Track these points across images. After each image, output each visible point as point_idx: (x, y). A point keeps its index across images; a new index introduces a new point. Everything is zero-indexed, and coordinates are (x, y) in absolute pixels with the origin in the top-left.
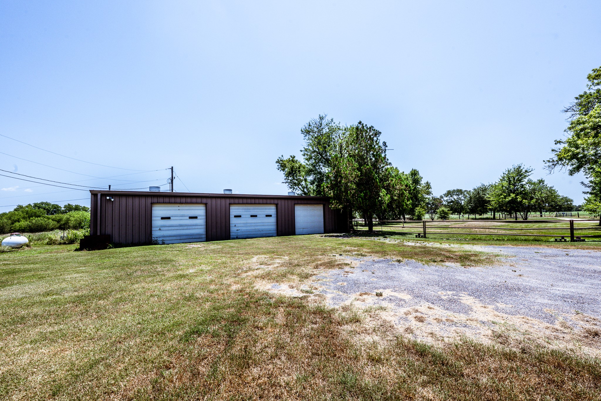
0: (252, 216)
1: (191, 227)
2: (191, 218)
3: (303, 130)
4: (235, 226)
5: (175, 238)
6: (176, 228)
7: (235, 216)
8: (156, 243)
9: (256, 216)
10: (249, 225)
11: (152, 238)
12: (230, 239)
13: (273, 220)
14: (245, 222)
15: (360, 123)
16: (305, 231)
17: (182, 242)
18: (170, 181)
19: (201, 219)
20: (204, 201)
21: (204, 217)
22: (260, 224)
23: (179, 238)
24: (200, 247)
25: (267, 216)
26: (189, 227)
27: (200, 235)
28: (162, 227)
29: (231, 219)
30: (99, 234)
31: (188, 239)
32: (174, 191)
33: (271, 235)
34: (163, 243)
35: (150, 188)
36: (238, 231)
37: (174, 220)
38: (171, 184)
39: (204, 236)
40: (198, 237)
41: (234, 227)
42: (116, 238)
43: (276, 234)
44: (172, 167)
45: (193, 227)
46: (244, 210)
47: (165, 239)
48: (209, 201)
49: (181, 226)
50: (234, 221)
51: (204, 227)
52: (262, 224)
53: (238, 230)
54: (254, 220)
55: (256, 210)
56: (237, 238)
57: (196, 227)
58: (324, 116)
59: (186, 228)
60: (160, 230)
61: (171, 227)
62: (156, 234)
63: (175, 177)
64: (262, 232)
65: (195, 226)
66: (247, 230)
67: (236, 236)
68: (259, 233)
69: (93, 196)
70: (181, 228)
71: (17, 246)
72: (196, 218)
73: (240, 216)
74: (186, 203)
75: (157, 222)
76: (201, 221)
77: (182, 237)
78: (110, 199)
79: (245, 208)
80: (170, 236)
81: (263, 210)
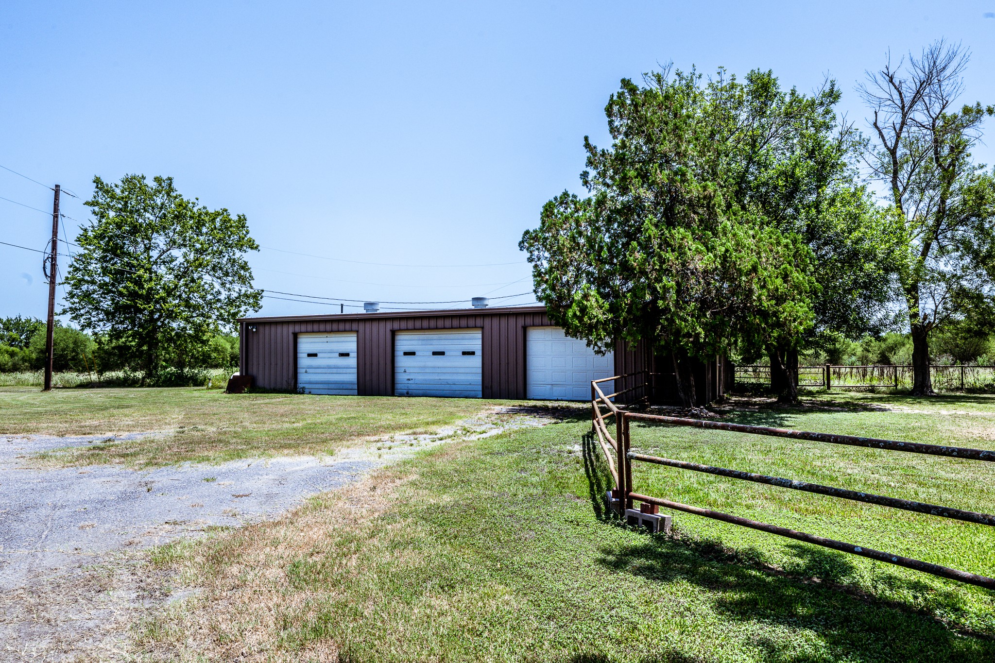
0: (435, 353)
2: (342, 355)
4: (405, 372)
5: (321, 386)
6: (324, 371)
7: (406, 354)
8: (303, 393)
9: (442, 353)
10: (427, 370)
11: (297, 383)
12: (393, 395)
13: (476, 362)
14: (422, 364)
17: (326, 393)
19: (352, 357)
20: (355, 326)
21: (356, 355)
23: (326, 386)
25: (464, 353)
26: (341, 371)
27: (350, 384)
28: (308, 368)
29: (397, 358)
30: (244, 374)
31: (333, 389)
33: (472, 393)
34: (310, 393)
36: (410, 382)
37: (321, 358)
39: (355, 386)
40: (348, 387)
41: (404, 374)
42: (261, 382)
43: (479, 394)
45: (344, 371)
46: (420, 342)
47: (307, 386)
48: (361, 326)
50: (402, 362)
51: (355, 370)
52: (454, 371)
53: (409, 380)
54: (439, 361)
55: (446, 342)
56: (408, 395)
57: (347, 371)
59: (335, 371)
60: (306, 372)
61: (317, 368)
62: (303, 378)
64: (454, 387)
65: (347, 368)
66: (425, 380)
67: (405, 391)
68: (447, 387)
70: (329, 371)
72: (347, 355)
73: (413, 354)
75: (303, 361)
76: (352, 361)
77: (330, 385)
78: (252, 330)
79: (422, 337)
80: (317, 383)
81: (456, 342)
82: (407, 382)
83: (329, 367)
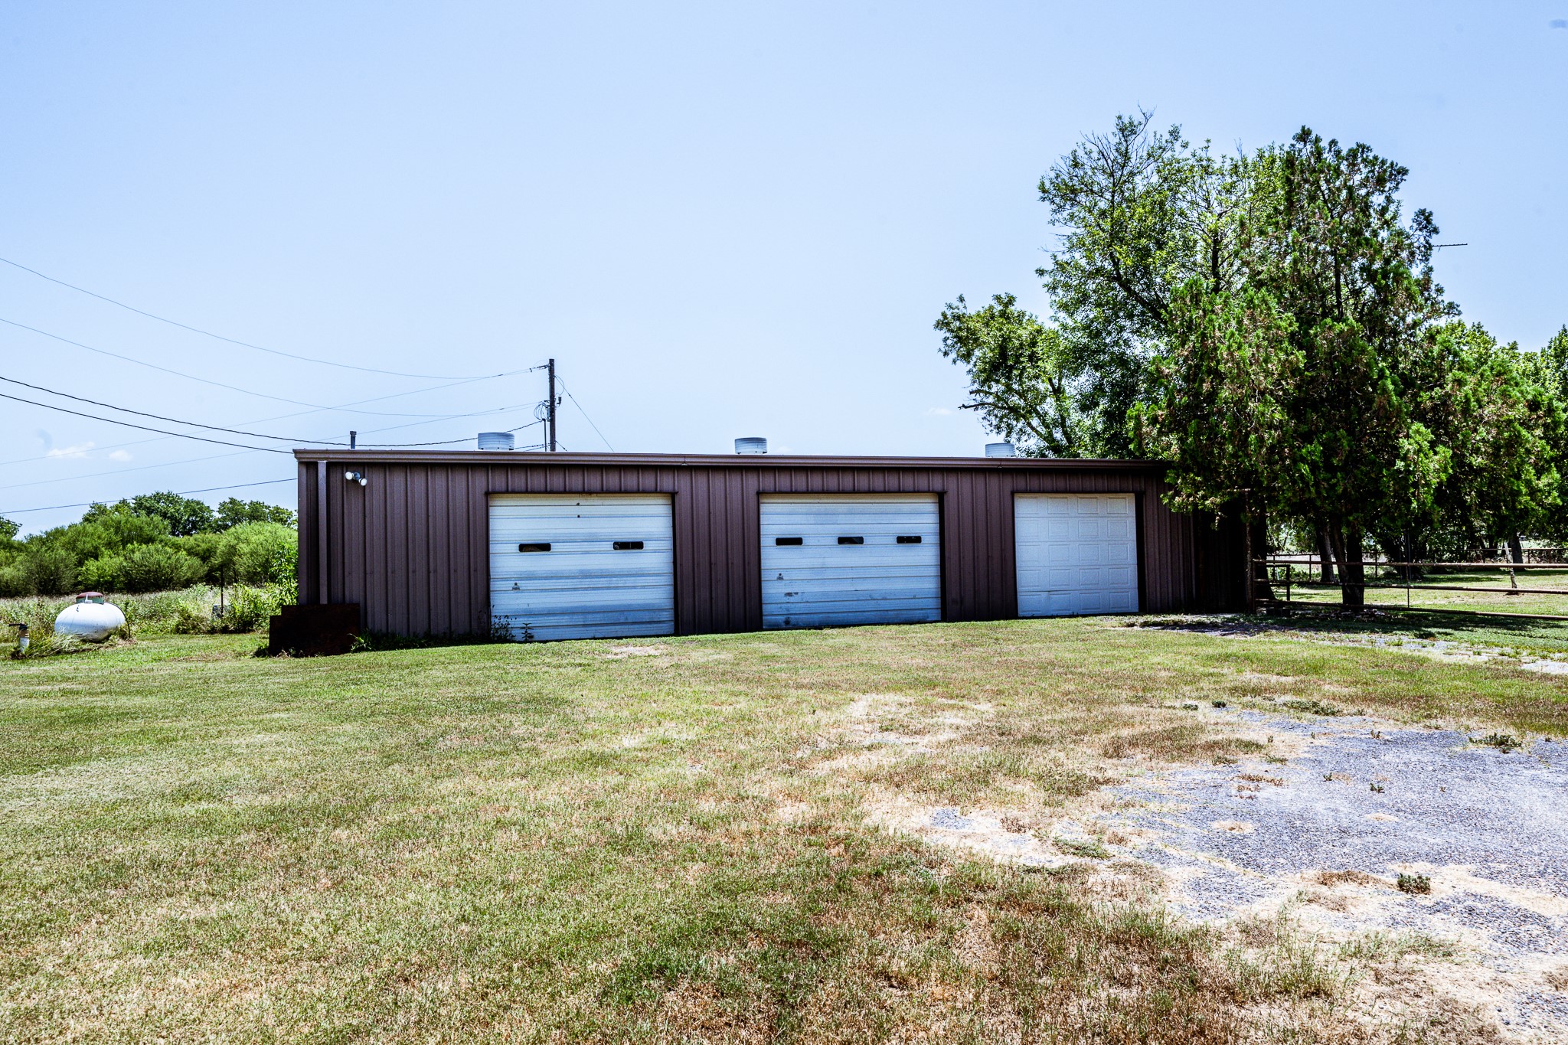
0: (842, 541)
1: (621, 582)
2: (621, 546)
3: (1048, 185)
4: (780, 578)
5: (565, 620)
6: (569, 584)
7: (781, 542)
8: (503, 637)
9: (859, 541)
10: (830, 574)
11: (489, 616)
12: (761, 630)
13: (927, 555)
14: (817, 562)
15: (1304, 135)
16: (1058, 601)
17: (592, 635)
18: (545, 414)
19: (655, 551)
20: (667, 481)
21: (668, 545)
22: (873, 573)
23: (578, 619)
24: (655, 657)
25: (901, 540)
26: (615, 582)
27: (654, 610)
28: (521, 579)
29: (763, 551)
30: (324, 600)
31: (607, 625)
32: (559, 449)
33: (918, 614)
34: (529, 639)
35: (482, 437)
36: (791, 599)
37: (562, 553)
38: (548, 424)
39: (668, 615)
40: (647, 617)
41: (777, 584)
42: (377, 618)
43: (936, 614)
44: (552, 361)
45: (630, 581)
46: (812, 519)
47: (533, 621)
48: (683, 483)
49: (586, 577)
50: (773, 559)
51: (668, 580)
52: (882, 573)
53: (789, 594)
54: (851, 556)
55: (857, 519)
56: (788, 625)
57: (641, 581)
58: (1138, 118)
59: (602, 582)
60: (516, 588)
61: (552, 578)
62: (505, 602)
63: (560, 399)
64: (885, 605)
65: (639, 575)
66: (824, 594)
67: (783, 618)
68: (871, 605)
69: (304, 470)
70: (587, 583)
71: (96, 636)
72: (638, 545)
73: (798, 541)
74: (604, 492)
75: (506, 562)
76: (656, 560)
77: (590, 617)
78: (355, 481)
79: (815, 508)
80: (550, 613)
81: (885, 519)
82: (787, 599)
83: (586, 575)
